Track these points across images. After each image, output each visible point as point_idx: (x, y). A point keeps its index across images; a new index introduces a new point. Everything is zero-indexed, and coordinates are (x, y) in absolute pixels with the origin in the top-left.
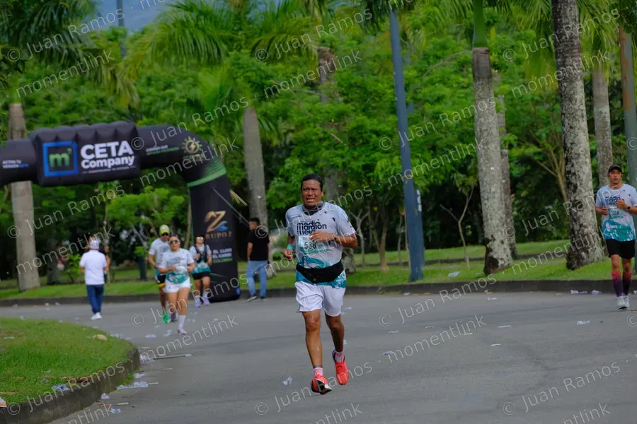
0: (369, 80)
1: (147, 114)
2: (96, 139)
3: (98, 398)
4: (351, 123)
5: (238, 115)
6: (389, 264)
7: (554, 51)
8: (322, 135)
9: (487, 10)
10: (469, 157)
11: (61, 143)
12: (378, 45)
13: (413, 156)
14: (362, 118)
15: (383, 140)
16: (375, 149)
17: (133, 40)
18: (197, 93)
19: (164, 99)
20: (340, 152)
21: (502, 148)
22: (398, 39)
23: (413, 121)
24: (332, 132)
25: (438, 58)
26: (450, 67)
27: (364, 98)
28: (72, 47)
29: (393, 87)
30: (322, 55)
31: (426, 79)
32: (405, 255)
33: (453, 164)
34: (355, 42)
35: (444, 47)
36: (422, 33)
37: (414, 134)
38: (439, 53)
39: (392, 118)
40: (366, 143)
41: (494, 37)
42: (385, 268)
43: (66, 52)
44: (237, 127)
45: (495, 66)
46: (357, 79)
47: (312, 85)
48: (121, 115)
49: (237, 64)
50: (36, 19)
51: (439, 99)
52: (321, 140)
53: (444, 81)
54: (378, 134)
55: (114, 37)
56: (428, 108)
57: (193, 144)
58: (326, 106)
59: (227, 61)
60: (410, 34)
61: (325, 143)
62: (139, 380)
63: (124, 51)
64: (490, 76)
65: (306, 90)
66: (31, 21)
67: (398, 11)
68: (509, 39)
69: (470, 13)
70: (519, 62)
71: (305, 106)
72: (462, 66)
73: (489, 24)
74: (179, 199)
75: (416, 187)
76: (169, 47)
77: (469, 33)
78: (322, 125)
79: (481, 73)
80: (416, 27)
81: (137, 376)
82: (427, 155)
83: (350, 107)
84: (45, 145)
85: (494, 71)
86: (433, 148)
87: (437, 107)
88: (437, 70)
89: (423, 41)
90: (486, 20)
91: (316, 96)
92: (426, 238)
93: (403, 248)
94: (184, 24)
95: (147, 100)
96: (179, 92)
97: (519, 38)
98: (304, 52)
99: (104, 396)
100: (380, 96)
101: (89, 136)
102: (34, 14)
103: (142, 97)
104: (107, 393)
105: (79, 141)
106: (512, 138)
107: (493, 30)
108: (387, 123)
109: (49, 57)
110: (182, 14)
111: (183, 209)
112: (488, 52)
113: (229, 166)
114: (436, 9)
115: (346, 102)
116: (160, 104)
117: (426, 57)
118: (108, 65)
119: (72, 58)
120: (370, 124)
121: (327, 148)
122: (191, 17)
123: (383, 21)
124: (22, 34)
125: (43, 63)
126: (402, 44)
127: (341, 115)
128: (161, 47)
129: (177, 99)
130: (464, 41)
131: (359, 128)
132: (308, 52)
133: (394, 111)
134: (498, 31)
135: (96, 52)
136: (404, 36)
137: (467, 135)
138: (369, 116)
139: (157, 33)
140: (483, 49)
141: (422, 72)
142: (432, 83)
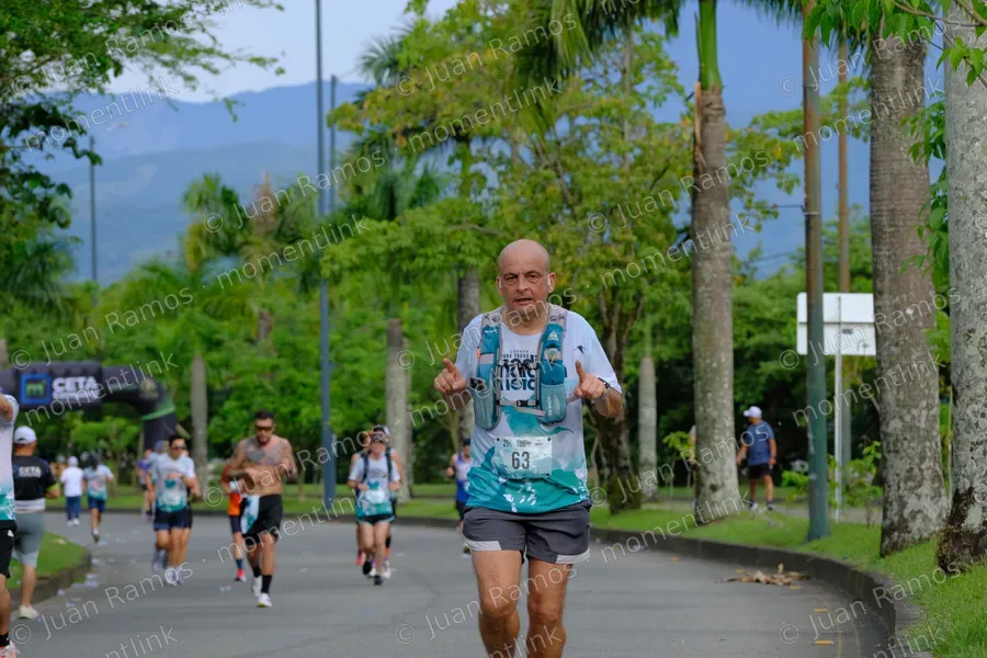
0: (300, 339)
1: (112, 356)
2: (67, 374)
3: (56, 592)
4: (282, 376)
5: (188, 362)
6: (308, 496)
7: (456, 324)
8: (257, 384)
9: (403, 288)
10: (379, 411)
11: (37, 376)
12: (308, 311)
13: (333, 406)
14: (292, 372)
15: (307, 391)
16: (301, 398)
17: (104, 294)
18: (156, 342)
19: (126, 344)
20: (271, 399)
21: (407, 403)
22: (326, 307)
23: (334, 377)
24: (266, 382)
25: (358, 325)
26: (367, 333)
27: (296, 355)
28: (52, 295)
29: (319, 347)
30: (262, 316)
31: (347, 342)
32: (319, 488)
33: (366, 415)
34: (290, 308)
35: (364, 317)
36: (347, 304)
37: (334, 387)
38: (360, 321)
39: (316, 373)
40: (294, 392)
41: (406, 311)
42: (302, 499)
43: (46, 300)
44: (186, 372)
45: (405, 335)
46: (290, 338)
47: (251, 341)
48: (89, 355)
49: (190, 319)
50: (23, 270)
51: (357, 360)
52: (257, 388)
53: (362, 345)
54: (304, 385)
55: (88, 289)
56: (348, 367)
57: (148, 385)
58: (262, 359)
59: (182, 317)
60: (336, 303)
61: (260, 391)
62: (90, 580)
63: (95, 301)
64: (401, 344)
65: (246, 345)
66: (18, 272)
67: (327, 283)
68: (419, 314)
69: (388, 289)
70: (426, 333)
71: (244, 358)
72: (377, 334)
73: (403, 300)
74: (134, 429)
75: (332, 432)
76: (133, 301)
77: (386, 306)
78: (259, 375)
79: (394, 340)
80: (342, 299)
81: (90, 576)
82: (344, 406)
83: (282, 361)
84: (24, 377)
85: (405, 340)
86: (350, 401)
87: (356, 367)
88: (357, 335)
89: (347, 310)
90: (401, 295)
91: (253, 351)
92: (338, 475)
93: (318, 482)
94: (147, 283)
95: (112, 344)
96: (140, 340)
97: (427, 312)
98: (247, 312)
99: (61, 592)
100: (308, 354)
101: (62, 371)
102: (21, 266)
103: (108, 341)
104: (64, 588)
105: (52, 375)
106: (416, 395)
107: (406, 304)
108: (312, 377)
109: (33, 302)
110: (147, 275)
111: (136, 438)
112: (401, 323)
113: (178, 404)
114: (360, 285)
115: (279, 357)
116: (122, 349)
117: (348, 324)
118: (81, 312)
119: (51, 304)
120: (299, 377)
121: (261, 395)
122: (154, 277)
123: (314, 291)
124: (11, 283)
125: (27, 306)
126: (330, 312)
127: (275, 368)
128: (127, 301)
129: (138, 345)
130: (381, 313)
131: (289, 381)
132: (251, 314)
133: (318, 367)
134: (410, 306)
135: (72, 302)
136: (332, 306)
137: (379, 392)
138: (299, 370)
139: (124, 289)
140: (395, 321)
141: (344, 336)
142: (352, 346)
